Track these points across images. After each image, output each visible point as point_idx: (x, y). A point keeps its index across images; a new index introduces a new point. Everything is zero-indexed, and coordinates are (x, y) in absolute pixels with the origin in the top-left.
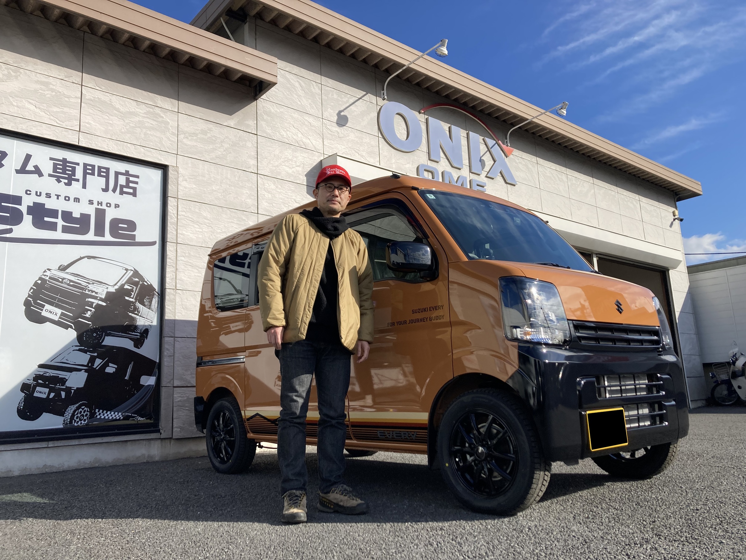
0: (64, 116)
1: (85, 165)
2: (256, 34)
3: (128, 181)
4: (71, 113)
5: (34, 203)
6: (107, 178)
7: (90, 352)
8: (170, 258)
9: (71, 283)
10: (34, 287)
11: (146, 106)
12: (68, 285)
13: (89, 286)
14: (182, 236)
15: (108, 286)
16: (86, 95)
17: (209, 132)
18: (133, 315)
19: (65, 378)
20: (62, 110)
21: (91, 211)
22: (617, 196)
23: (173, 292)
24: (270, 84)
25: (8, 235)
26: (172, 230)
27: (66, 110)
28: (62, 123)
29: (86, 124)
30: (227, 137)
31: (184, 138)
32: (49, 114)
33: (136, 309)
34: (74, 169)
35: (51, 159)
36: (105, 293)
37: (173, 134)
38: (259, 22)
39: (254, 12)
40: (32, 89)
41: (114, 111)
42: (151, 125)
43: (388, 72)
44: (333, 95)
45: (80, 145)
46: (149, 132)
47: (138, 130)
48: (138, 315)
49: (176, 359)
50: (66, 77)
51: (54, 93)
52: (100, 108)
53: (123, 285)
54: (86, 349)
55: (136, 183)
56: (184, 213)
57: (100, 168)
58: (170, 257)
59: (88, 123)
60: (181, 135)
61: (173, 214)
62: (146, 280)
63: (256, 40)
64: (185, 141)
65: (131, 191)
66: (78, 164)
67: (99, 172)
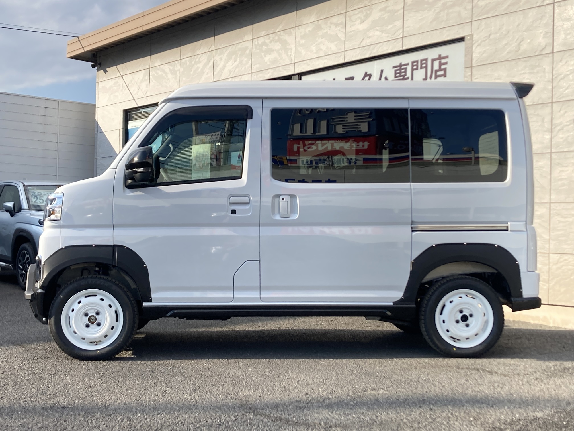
0: (394, 29)
1: (413, 62)
3: (441, 64)
4: (398, 24)
6: (426, 67)
20: (393, 25)
27: (396, 23)
28: (393, 36)
29: (407, 29)
32: (386, 33)
34: (406, 69)
35: (394, 67)
40: (378, 18)
47: (442, 14)
52: (415, 9)
55: (446, 63)
57: (422, 61)
59: (408, 27)
65: (442, 73)
66: (408, 64)
67: (422, 64)
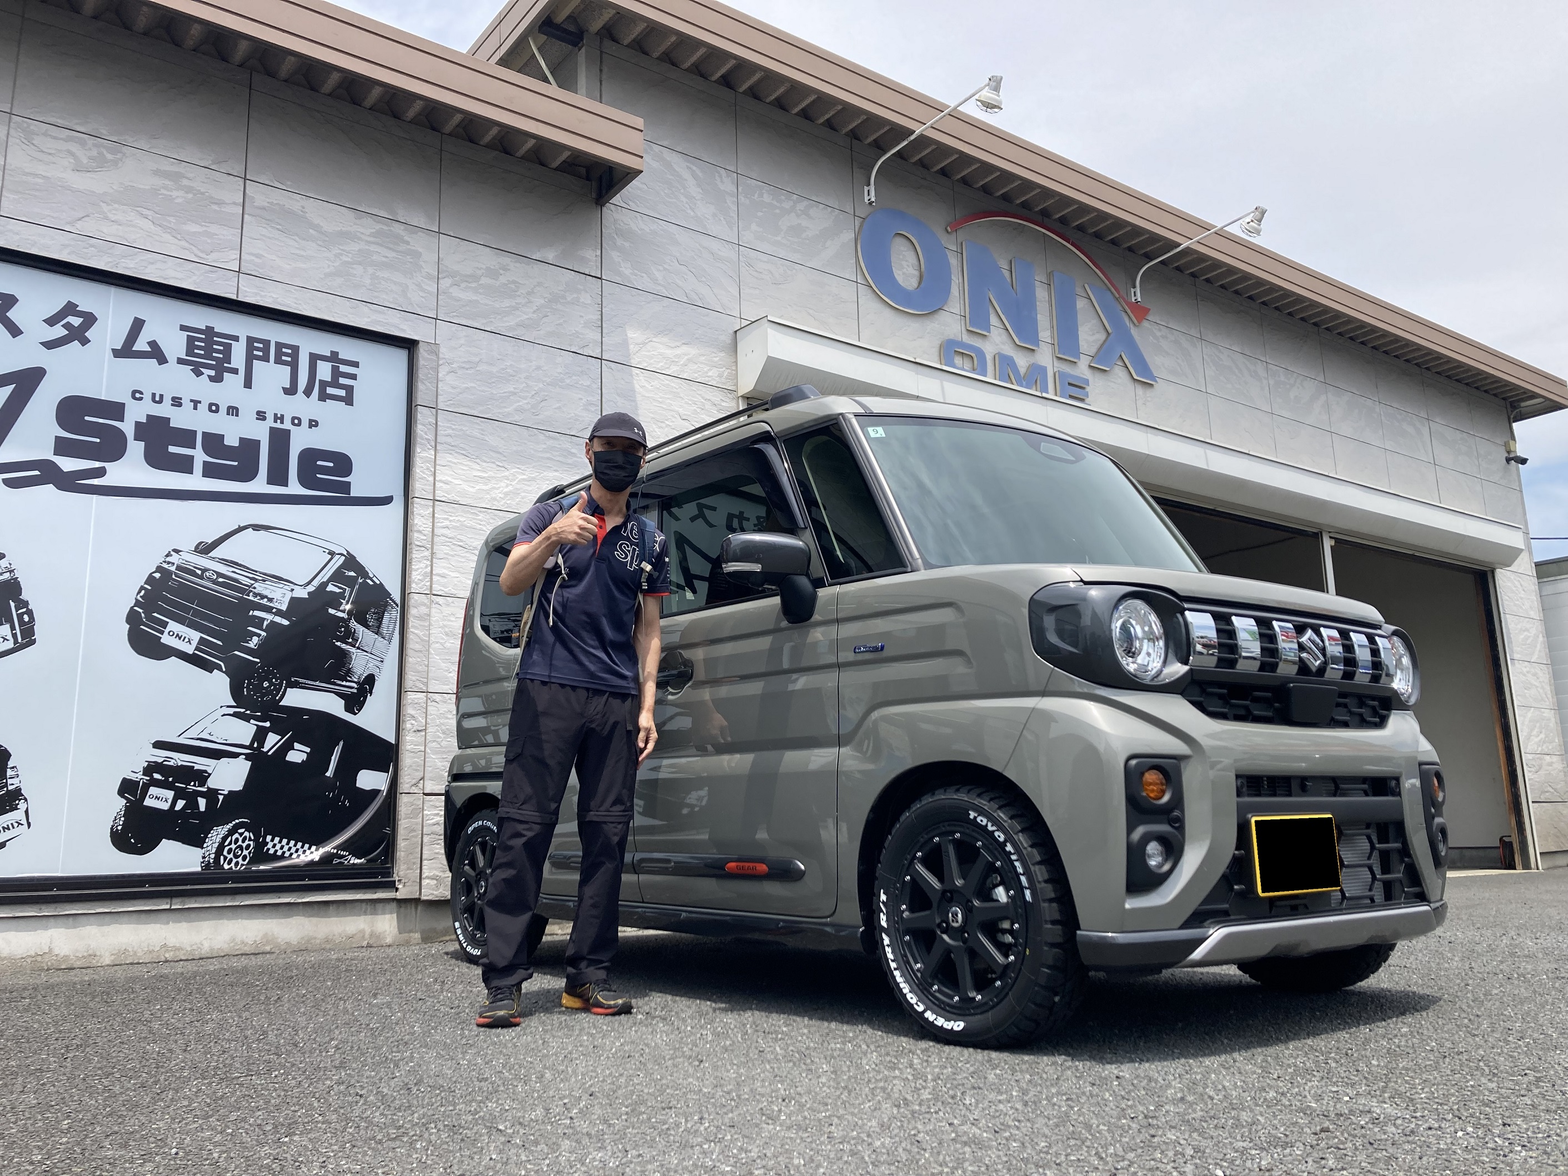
0: (209, 241)
1: (251, 340)
2: (601, 70)
3: (336, 373)
4: (224, 235)
5: (148, 416)
6: (294, 366)
7: (257, 719)
8: (419, 532)
9: (221, 580)
10: (146, 586)
11: (374, 221)
12: (215, 582)
13: (256, 585)
14: (445, 486)
15: (292, 586)
16: (253, 198)
17: (501, 272)
18: (344, 646)
19: (205, 771)
20: (205, 229)
21: (260, 432)
22: (1377, 410)
23: (426, 601)
24: (629, 173)
25: (96, 482)
26: (424, 473)
27: (214, 229)
28: (205, 256)
29: (253, 258)
30: (539, 284)
31: (452, 285)
32: (179, 237)
33: (349, 635)
34: (228, 348)
35: (183, 328)
36: (287, 600)
37: (429, 277)
38: (608, 45)
39: (596, 25)
40: (147, 187)
41: (311, 231)
42: (384, 259)
43: (880, 147)
44: (761, 195)
45: (241, 298)
46: (378, 273)
47: (359, 270)
48: (354, 646)
49: (428, 737)
50: (214, 163)
51: (190, 196)
52: (280, 225)
53: (324, 585)
54: (248, 712)
55: (354, 377)
56: (449, 440)
57: (279, 346)
58: (421, 529)
59: (258, 256)
60: (446, 279)
61: (428, 440)
62: (371, 576)
63: (601, 84)
64: (455, 292)
65: (342, 393)
66: (236, 339)
67: (279, 354)
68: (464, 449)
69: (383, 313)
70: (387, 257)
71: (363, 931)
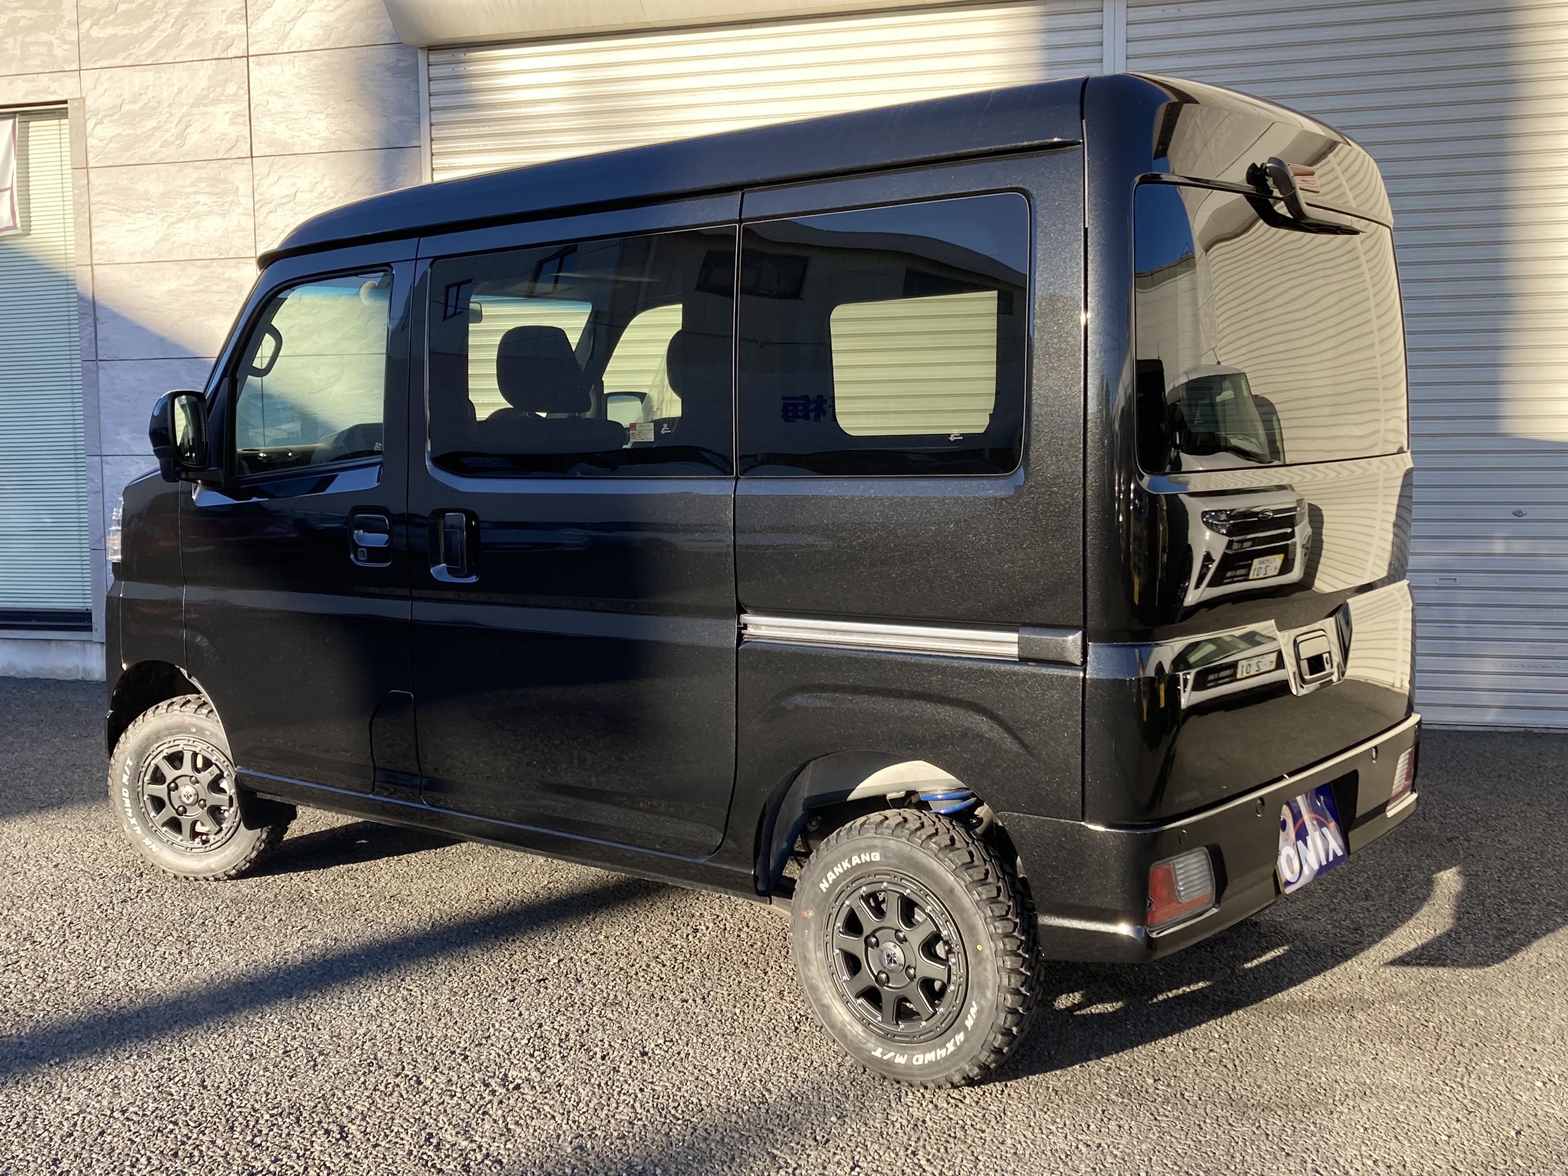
31: (90, 26)
37: (69, 25)
46: (28, 39)
56: (102, 198)
64: (94, 33)
68: (114, 204)
69: (33, 80)
70: (30, 19)
71: (77, 666)
